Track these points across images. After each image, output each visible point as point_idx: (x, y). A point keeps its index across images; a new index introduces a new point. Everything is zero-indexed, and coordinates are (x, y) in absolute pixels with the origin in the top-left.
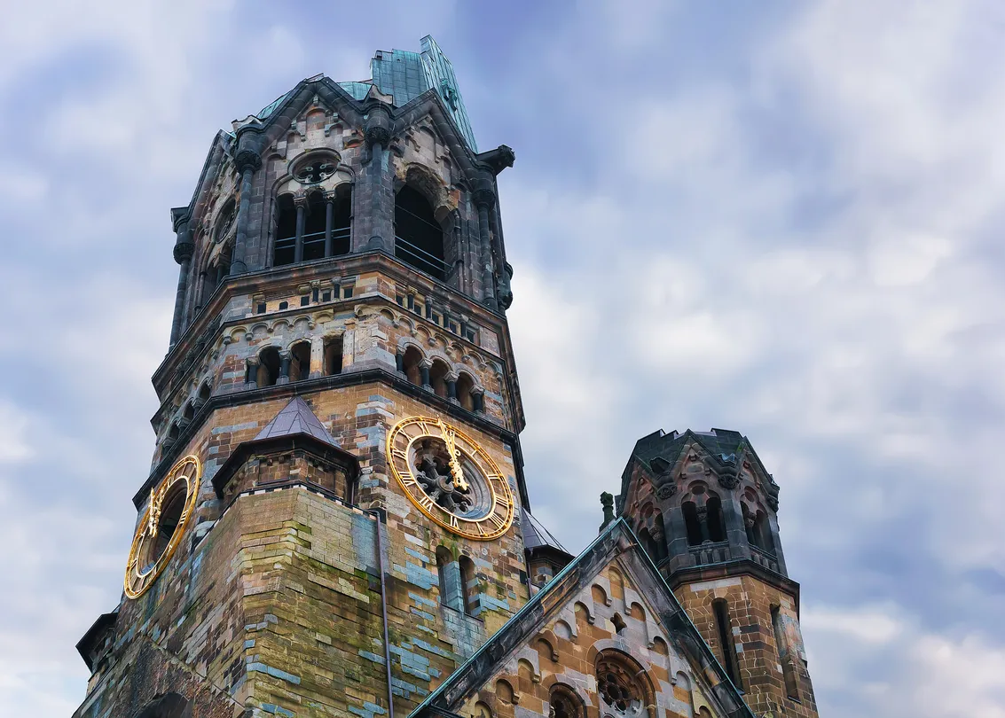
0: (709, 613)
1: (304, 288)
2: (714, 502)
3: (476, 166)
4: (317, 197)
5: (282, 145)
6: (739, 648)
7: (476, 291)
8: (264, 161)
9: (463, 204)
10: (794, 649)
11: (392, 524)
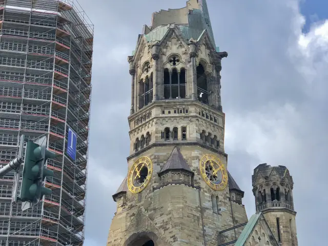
0: (275, 221)
1: (175, 108)
2: (278, 189)
3: (216, 56)
4: (175, 70)
5: (165, 50)
6: (282, 232)
7: (217, 103)
8: (160, 56)
9: (213, 70)
10: (294, 231)
11: (202, 190)
